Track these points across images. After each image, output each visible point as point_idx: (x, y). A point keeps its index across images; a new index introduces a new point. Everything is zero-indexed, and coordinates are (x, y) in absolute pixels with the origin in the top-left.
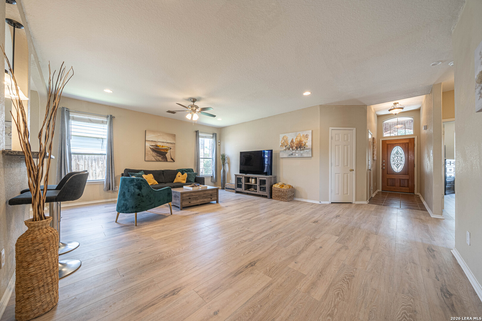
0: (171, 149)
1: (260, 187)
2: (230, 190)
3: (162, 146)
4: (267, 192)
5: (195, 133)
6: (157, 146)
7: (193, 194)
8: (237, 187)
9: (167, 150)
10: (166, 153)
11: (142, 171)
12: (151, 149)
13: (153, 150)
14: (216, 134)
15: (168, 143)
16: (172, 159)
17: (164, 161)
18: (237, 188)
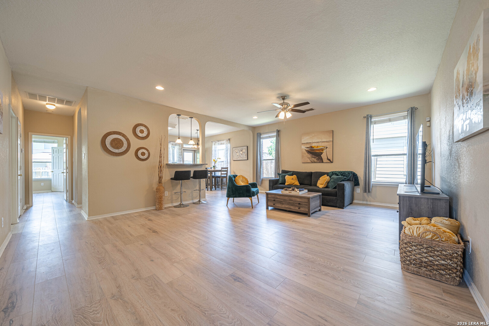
0: (327, 148)
3: (317, 147)
5: (366, 119)
6: (311, 147)
9: (322, 150)
10: (322, 153)
11: (291, 173)
12: (306, 151)
13: (308, 152)
15: (323, 142)
16: (329, 160)
17: (320, 163)
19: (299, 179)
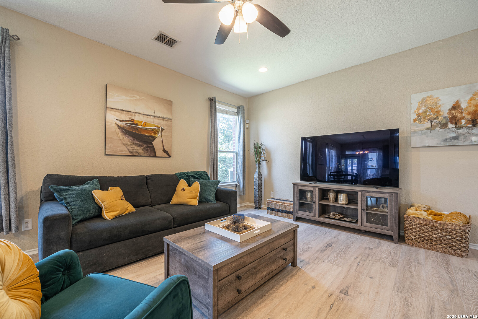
0: (163, 130)
1: (367, 213)
2: (280, 213)
3: (145, 124)
4: (392, 226)
6: (132, 122)
7: (247, 260)
8: (298, 208)
9: (155, 132)
10: (154, 138)
11: (96, 180)
12: (119, 127)
13: (125, 131)
14: (243, 107)
15: (157, 117)
17: (149, 156)
18: (299, 212)
19: (128, 196)
